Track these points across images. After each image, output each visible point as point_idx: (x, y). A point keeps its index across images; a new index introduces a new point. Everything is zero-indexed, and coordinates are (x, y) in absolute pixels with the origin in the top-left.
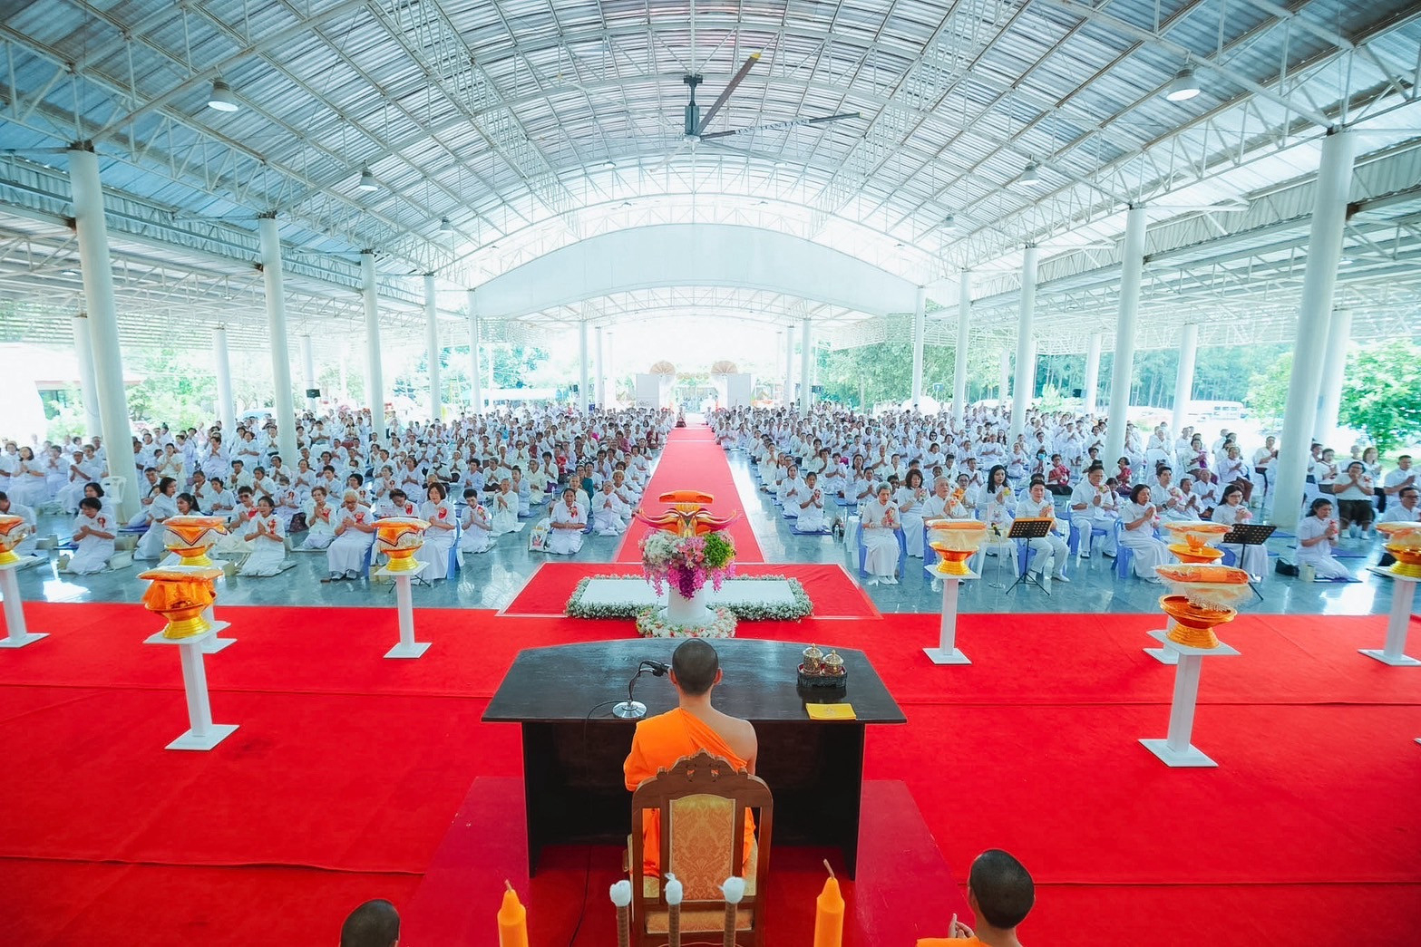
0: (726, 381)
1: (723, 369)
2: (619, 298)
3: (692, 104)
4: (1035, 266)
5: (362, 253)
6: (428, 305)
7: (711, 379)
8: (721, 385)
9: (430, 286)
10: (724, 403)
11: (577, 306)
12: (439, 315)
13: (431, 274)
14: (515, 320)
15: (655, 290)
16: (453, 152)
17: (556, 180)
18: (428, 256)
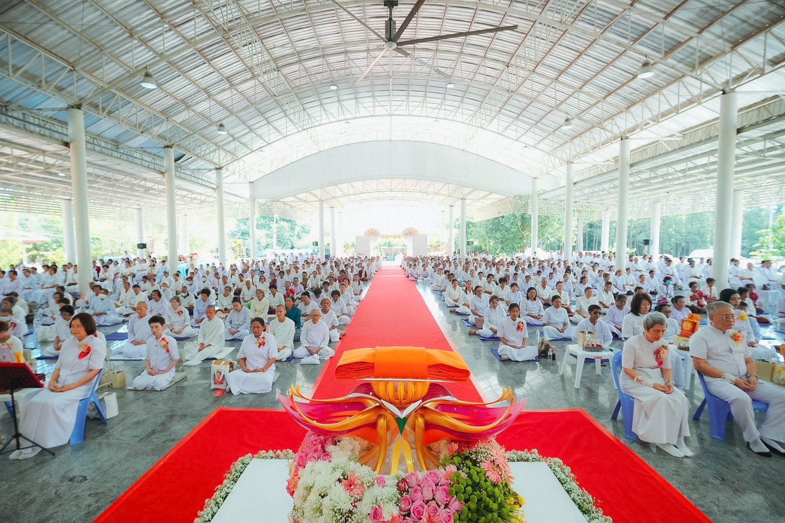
0: (411, 240)
1: (409, 233)
2: (344, 186)
3: (391, 19)
4: (628, 154)
5: (165, 147)
6: (218, 188)
7: (403, 238)
8: (409, 243)
9: (219, 176)
10: (410, 254)
11: (317, 192)
12: (225, 196)
13: (220, 168)
14: (278, 201)
15: (366, 181)
16: (227, 78)
17: (302, 108)
18: (220, 157)
